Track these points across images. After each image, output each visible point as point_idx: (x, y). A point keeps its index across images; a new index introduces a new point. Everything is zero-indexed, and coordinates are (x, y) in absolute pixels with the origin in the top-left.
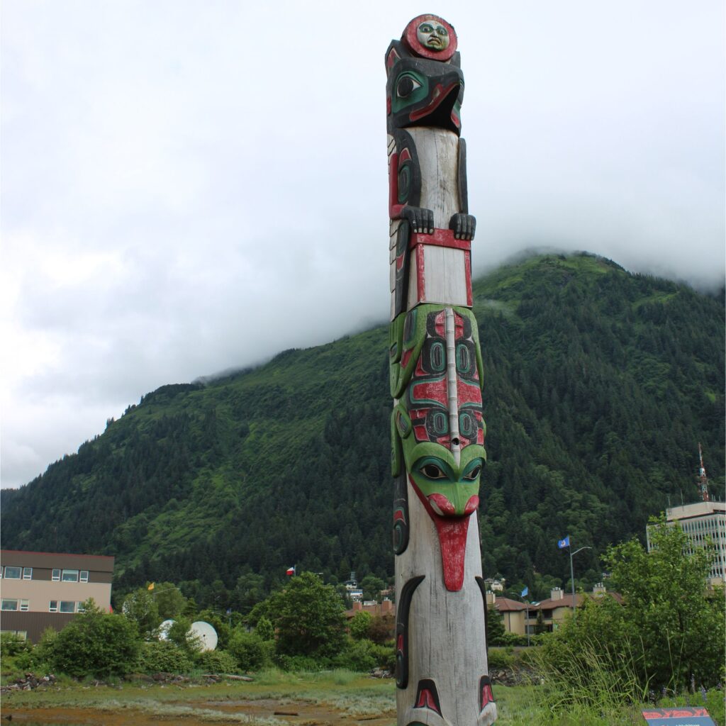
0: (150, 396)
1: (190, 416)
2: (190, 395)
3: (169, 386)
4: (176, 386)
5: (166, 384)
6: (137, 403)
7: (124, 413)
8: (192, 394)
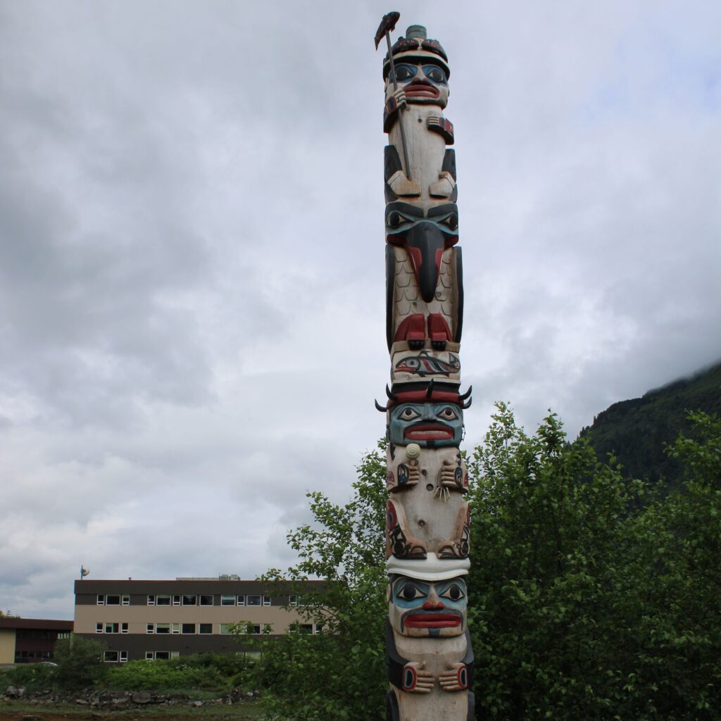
0: (602, 415)
1: (642, 430)
2: (642, 410)
3: (620, 403)
4: (628, 402)
5: (617, 402)
6: (591, 424)
7: (579, 436)
8: (644, 408)
